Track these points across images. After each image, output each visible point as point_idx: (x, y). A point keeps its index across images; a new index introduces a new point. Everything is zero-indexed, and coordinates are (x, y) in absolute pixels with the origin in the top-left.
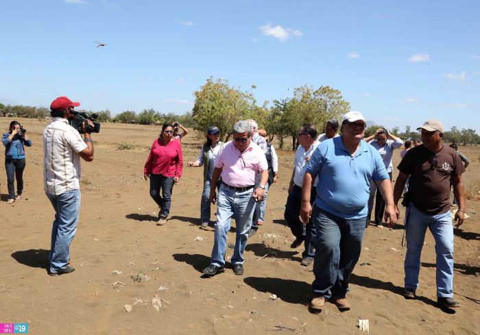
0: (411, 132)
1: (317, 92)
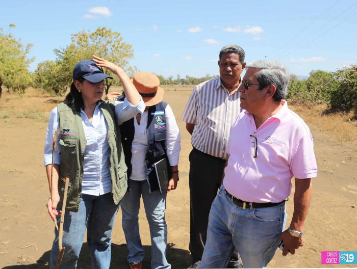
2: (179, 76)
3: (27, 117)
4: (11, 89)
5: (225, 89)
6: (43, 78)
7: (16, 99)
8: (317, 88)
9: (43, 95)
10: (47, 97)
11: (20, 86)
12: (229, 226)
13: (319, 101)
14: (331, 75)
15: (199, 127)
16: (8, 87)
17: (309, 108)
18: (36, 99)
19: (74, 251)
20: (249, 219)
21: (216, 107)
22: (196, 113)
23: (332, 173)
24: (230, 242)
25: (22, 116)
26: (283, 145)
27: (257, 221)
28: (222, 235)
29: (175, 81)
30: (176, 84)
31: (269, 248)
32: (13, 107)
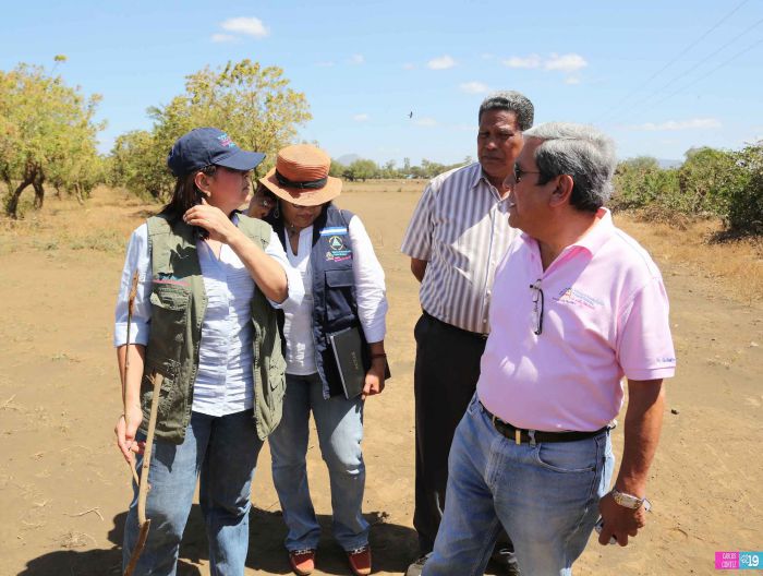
0: (412, 166)
2: (407, 160)
3: (92, 248)
4: (63, 190)
5: (492, 187)
6: (128, 167)
7: (72, 209)
8: (700, 185)
9: (128, 202)
10: (135, 205)
11: (80, 183)
12: (487, 478)
13: (705, 213)
14: (730, 158)
15: (436, 268)
16: (56, 186)
17: (684, 229)
18: (114, 209)
19: (173, 524)
20: (528, 465)
21: (471, 225)
22: (431, 238)
23: (728, 368)
24: (490, 513)
25: (83, 244)
26: (598, 307)
27: (545, 470)
28: (475, 497)
29: (399, 171)
30: (401, 177)
31: (574, 528)
32: (65, 227)
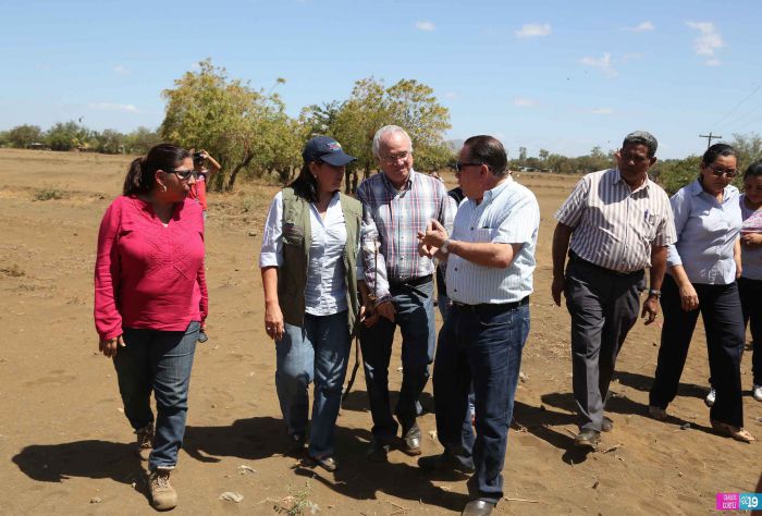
0: (528, 157)
1: (394, 88)
